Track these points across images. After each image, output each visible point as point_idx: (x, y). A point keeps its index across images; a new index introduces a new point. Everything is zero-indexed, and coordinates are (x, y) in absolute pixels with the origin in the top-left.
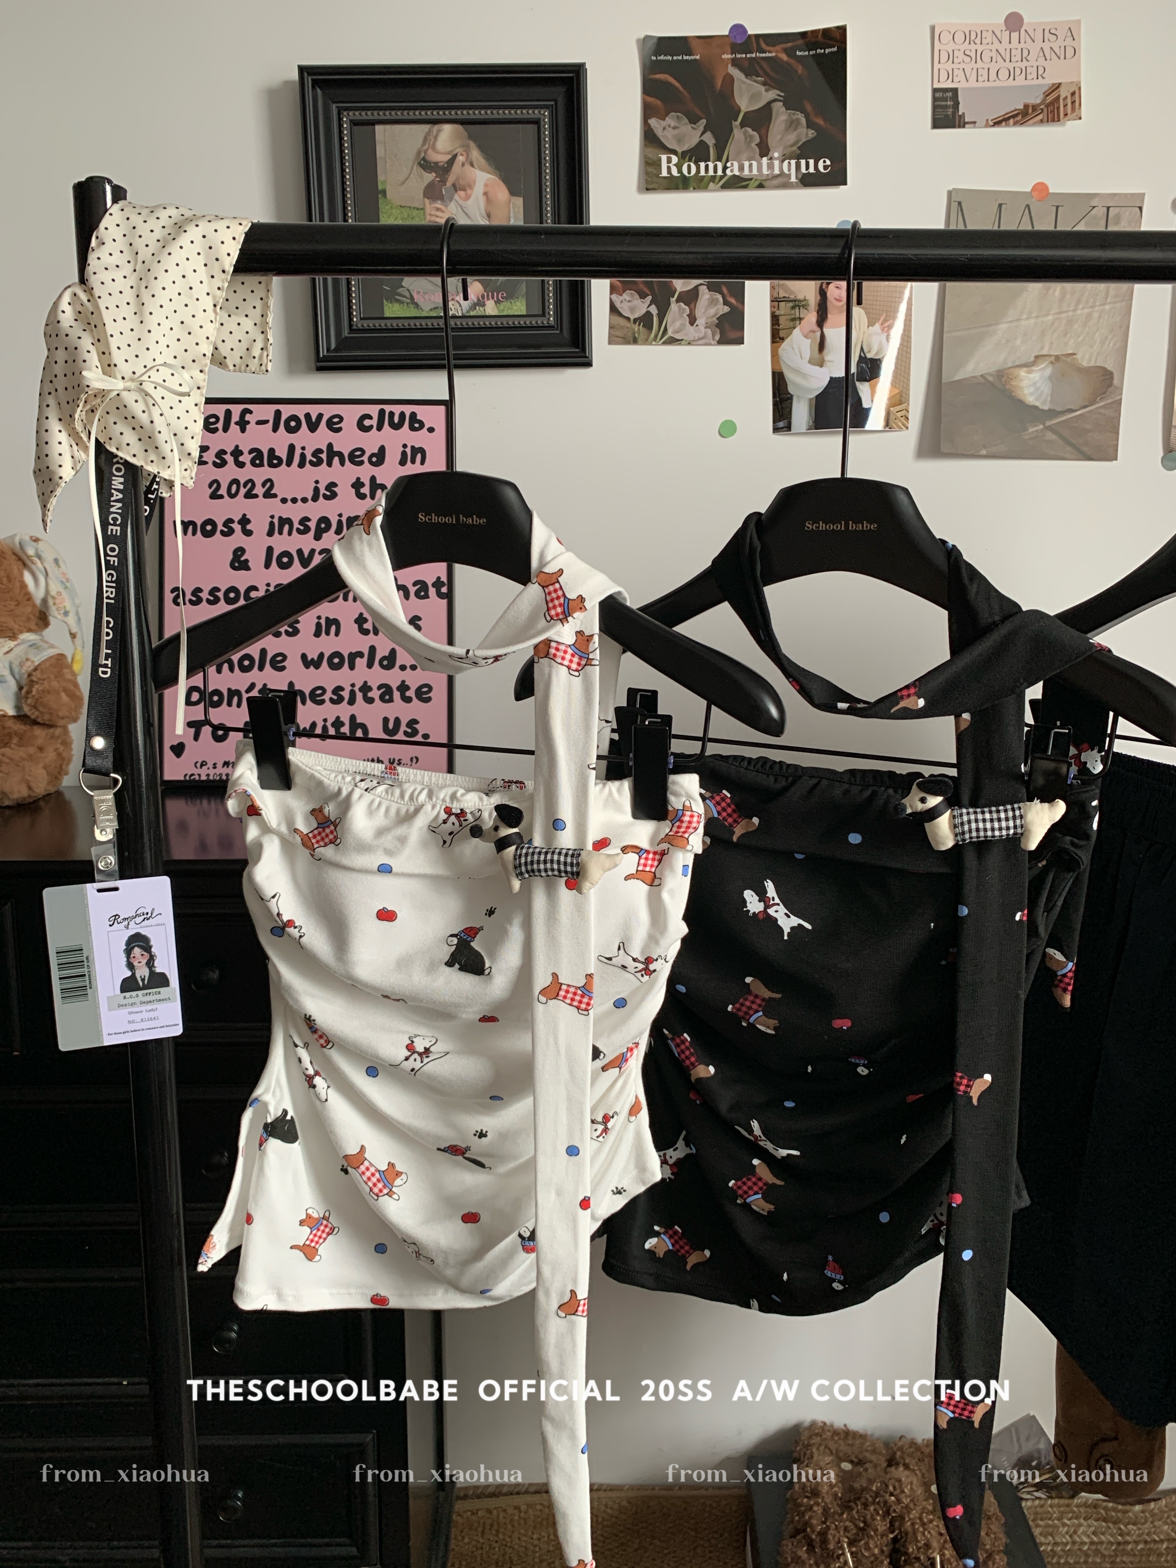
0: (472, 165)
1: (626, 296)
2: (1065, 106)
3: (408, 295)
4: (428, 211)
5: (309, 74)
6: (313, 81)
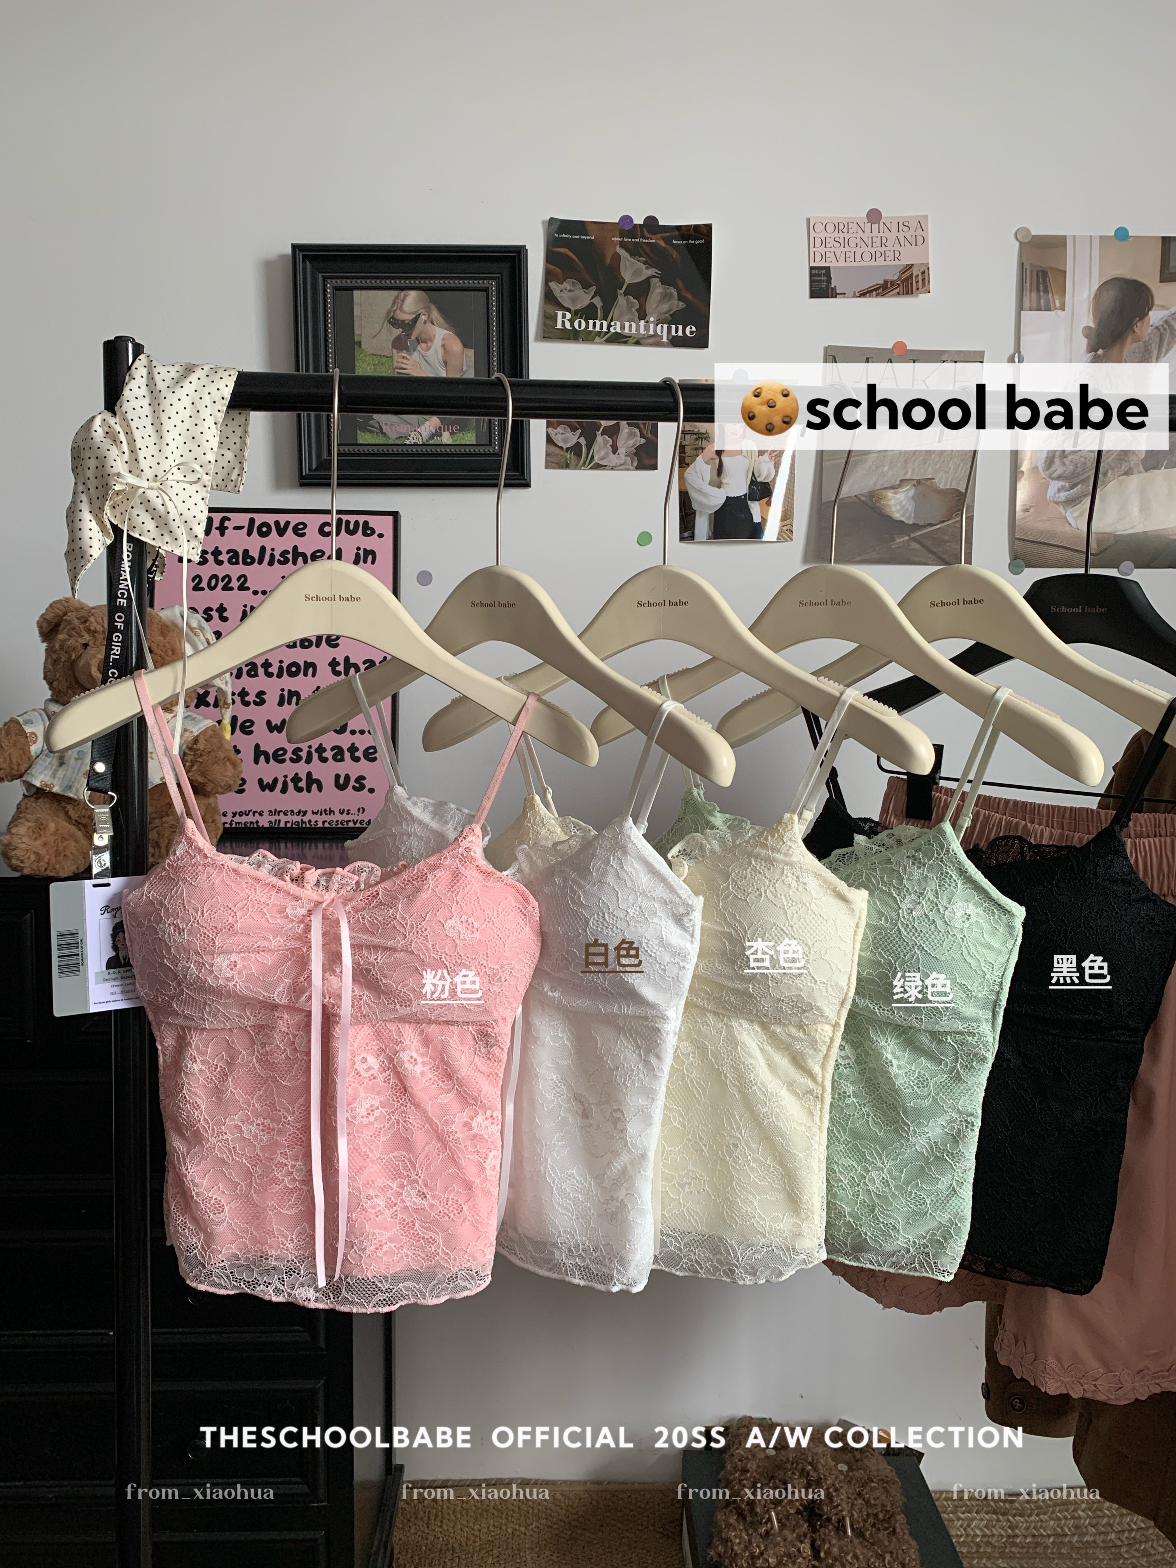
0: (432, 323)
1: (559, 430)
2: (917, 282)
3: (377, 426)
4: (395, 359)
5: (300, 251)
6: (303, 255)
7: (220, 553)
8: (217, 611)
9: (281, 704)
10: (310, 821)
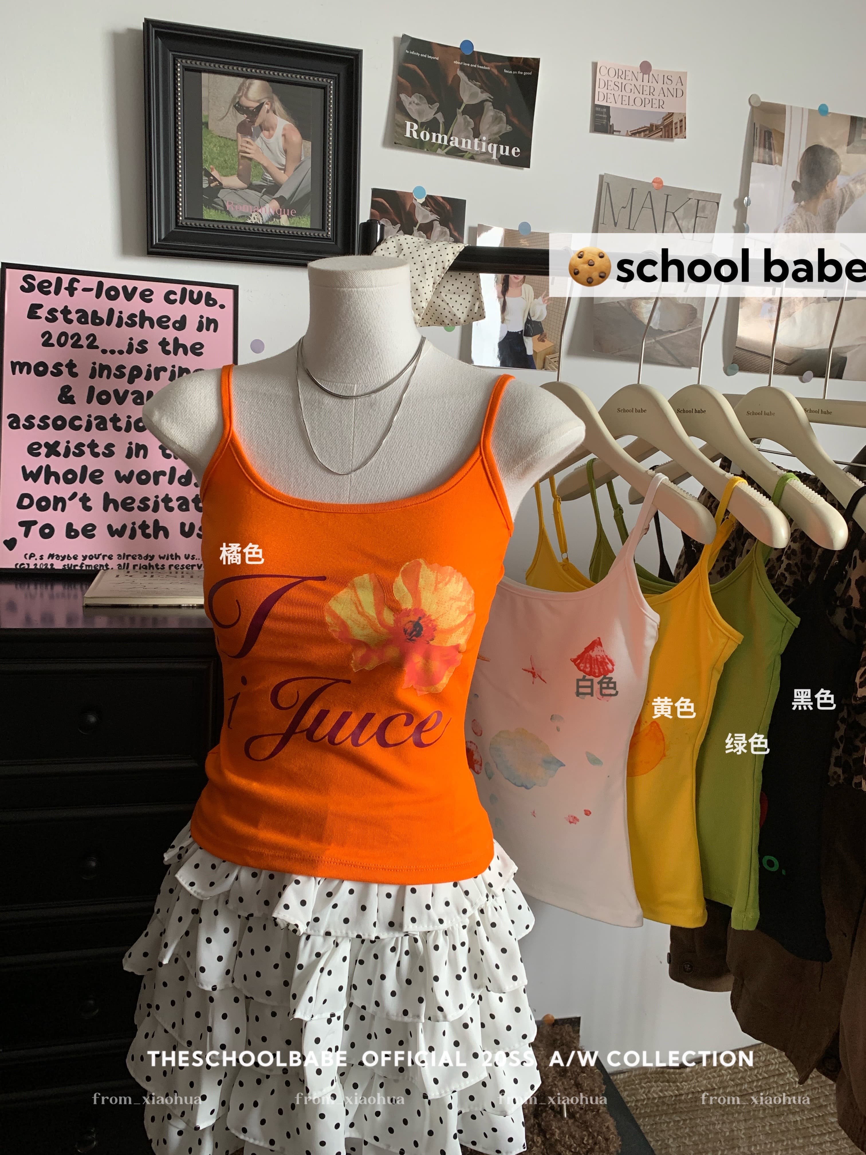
0: (275, 113)
1: (382, 222)
2: (676, 128)
3: (221, 204)
4: (240, 143)
5: (153, 26)
6: (156, 31)
7: (70, 312)
8: (67, 366)
9: (129, 456)
10: (157, 565)
